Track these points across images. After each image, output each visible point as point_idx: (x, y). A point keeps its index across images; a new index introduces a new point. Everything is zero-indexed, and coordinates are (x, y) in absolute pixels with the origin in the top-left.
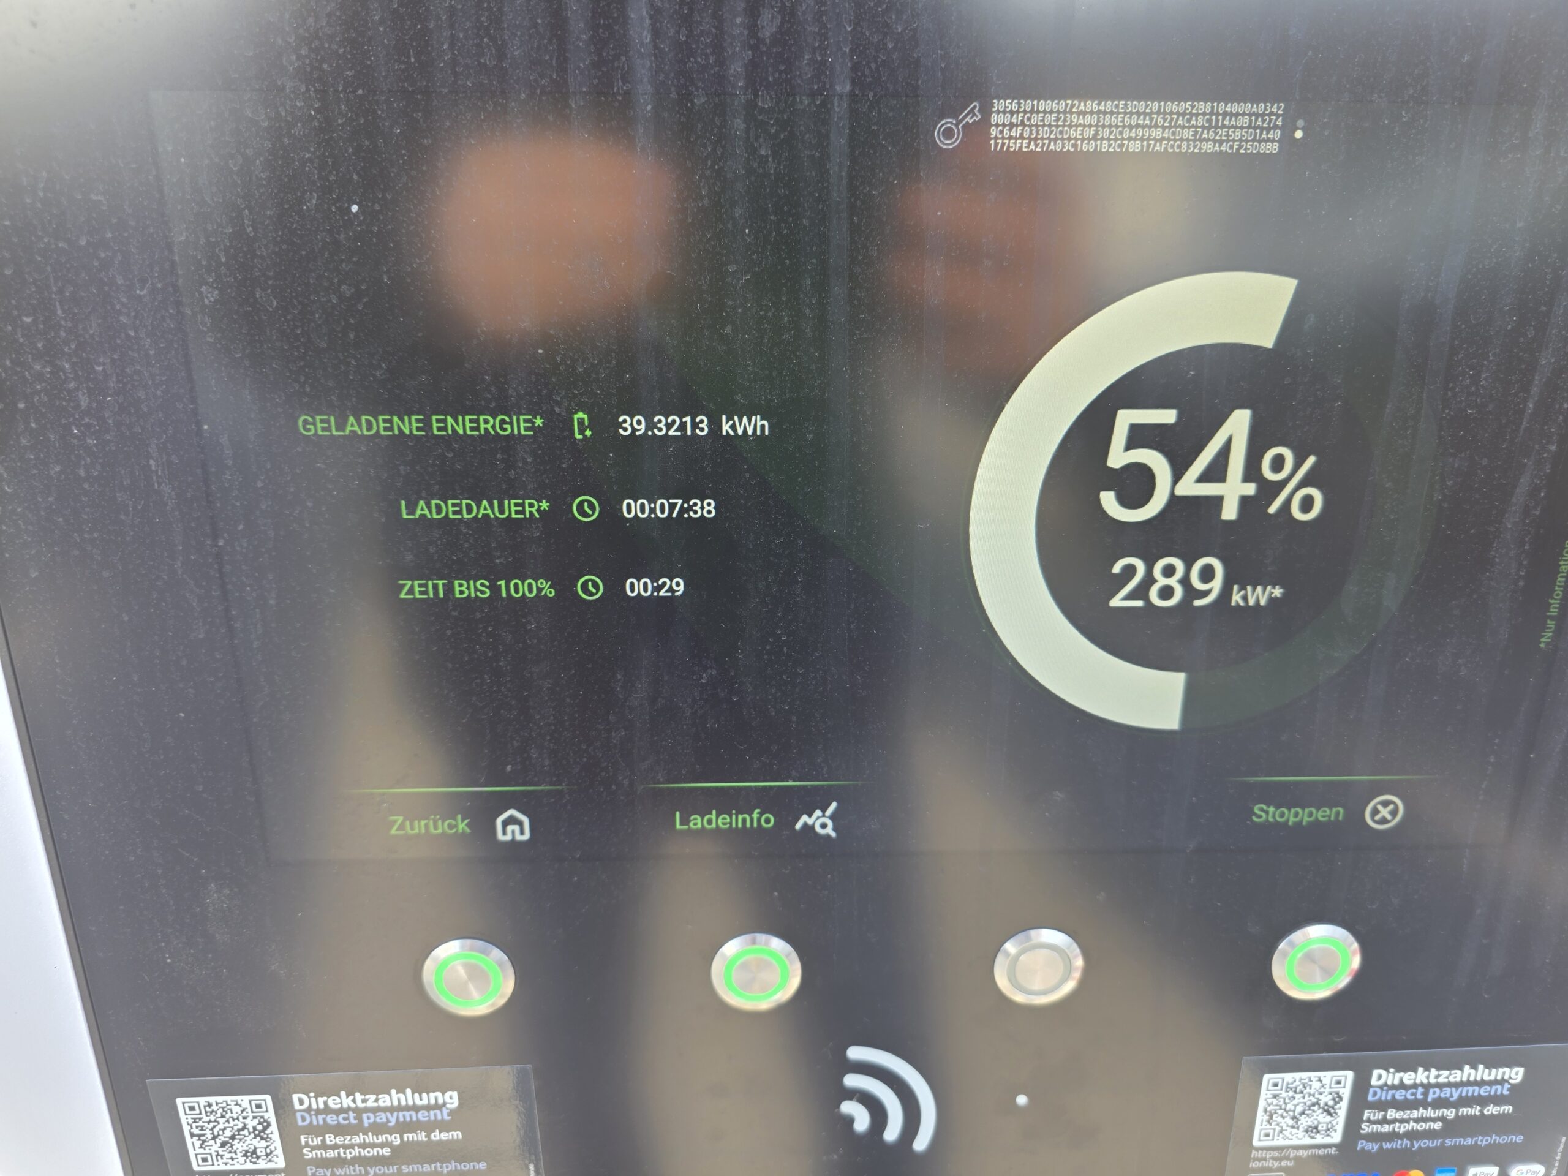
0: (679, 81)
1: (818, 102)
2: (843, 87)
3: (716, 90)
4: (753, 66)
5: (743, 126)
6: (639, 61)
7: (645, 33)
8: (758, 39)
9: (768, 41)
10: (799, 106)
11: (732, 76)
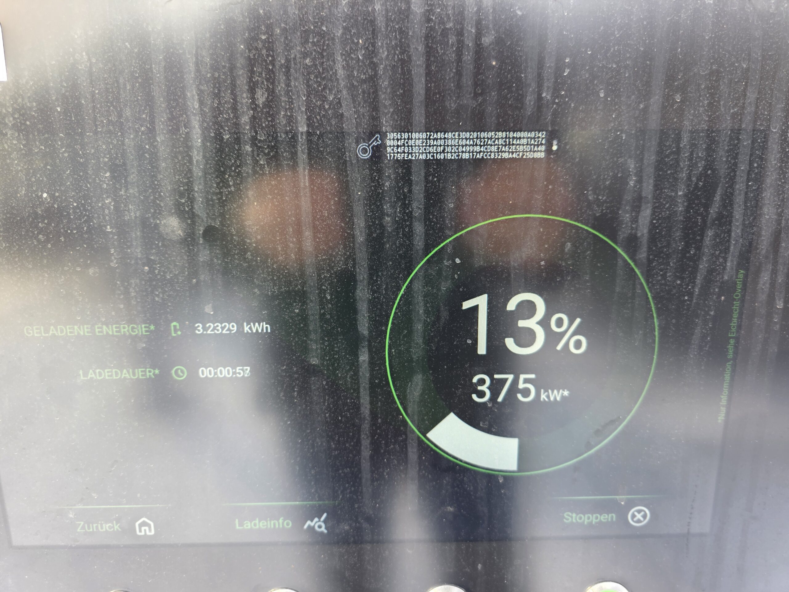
0: (215, 126)
1: (290, 137)
2: (303, 128)
3: (235, 131)
4: (254, 118)
5: (250, 149)
6: (193, 117)
7: (196, 103)
8: (256, 105)
9: (261, 106)
10: (279, 139)
11: (243, 124)
